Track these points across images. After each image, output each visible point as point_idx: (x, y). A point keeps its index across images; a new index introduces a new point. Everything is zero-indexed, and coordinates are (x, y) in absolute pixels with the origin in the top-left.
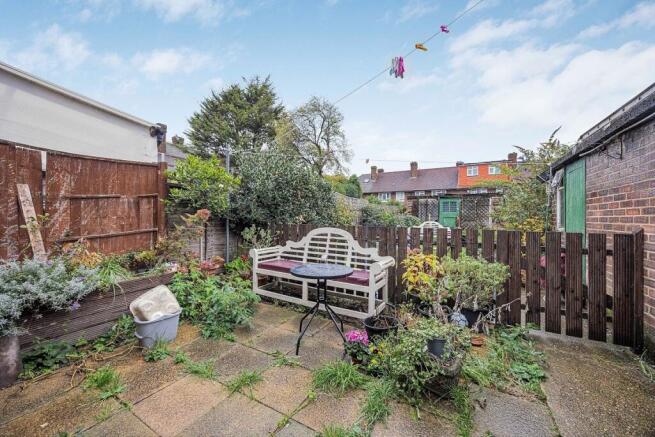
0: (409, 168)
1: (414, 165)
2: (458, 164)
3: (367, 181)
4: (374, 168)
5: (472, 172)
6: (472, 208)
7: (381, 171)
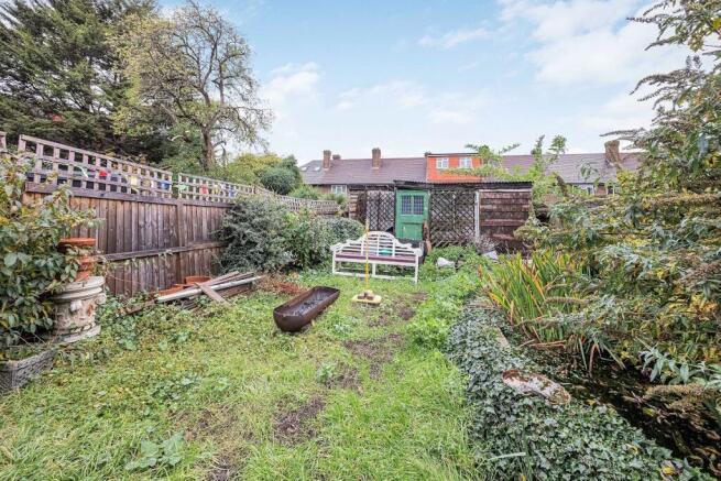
0: (370, 156)
1: (376, 152)
2: (426, 154)
3: (317, 169)
4: (327, 153)
5: (442, 164)
6: (448, 208)
7: (337, 158)
